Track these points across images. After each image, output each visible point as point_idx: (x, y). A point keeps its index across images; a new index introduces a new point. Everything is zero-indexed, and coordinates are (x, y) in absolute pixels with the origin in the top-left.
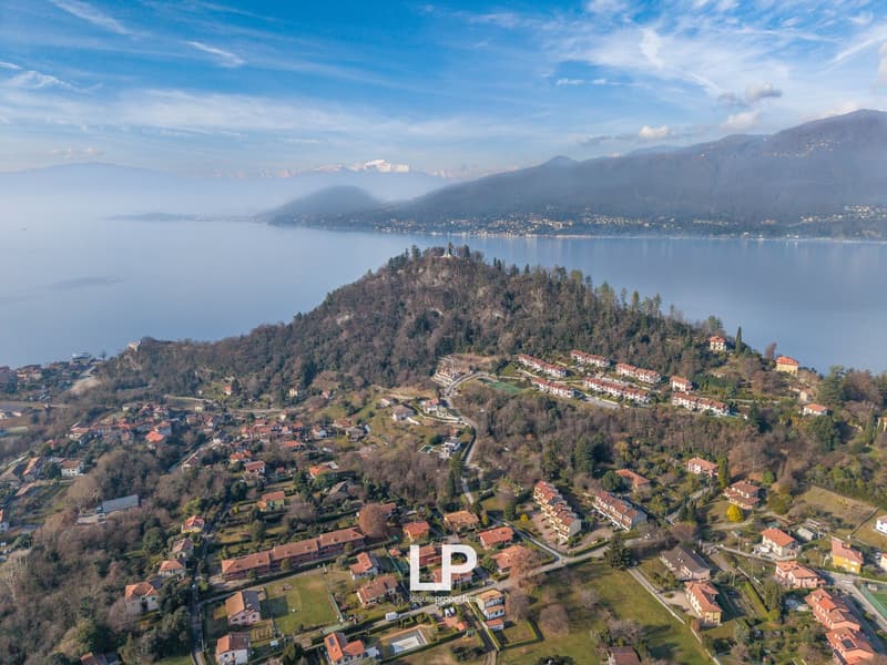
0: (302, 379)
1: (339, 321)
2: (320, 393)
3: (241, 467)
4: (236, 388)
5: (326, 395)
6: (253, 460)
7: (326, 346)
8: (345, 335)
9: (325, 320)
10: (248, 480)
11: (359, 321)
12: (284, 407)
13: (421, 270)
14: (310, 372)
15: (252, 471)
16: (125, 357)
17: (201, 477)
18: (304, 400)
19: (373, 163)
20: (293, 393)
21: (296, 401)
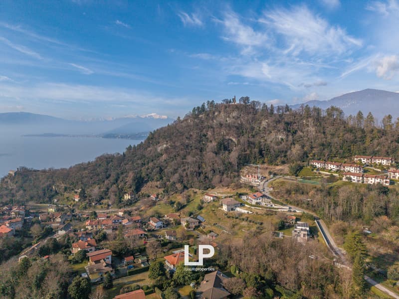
0: (133, 188)
1: (159, 149)
2: (149, 196)
3: (84, 257)
4: (83, 196)
5: (153, 197)
6: (97, 249)
7: (151, 164)
8: (164, 157)
9: (149, 149)
10: (92, 273)
11: (175, 147)
12: (120, 208)
13: (216, 114)
14: (139, 183)
15: (97, 262)
16: (6, 180)
17: (30, 272)
18: (136, 202)
19: (151, 115)
20: (127, 197)
21: (130, 203)
